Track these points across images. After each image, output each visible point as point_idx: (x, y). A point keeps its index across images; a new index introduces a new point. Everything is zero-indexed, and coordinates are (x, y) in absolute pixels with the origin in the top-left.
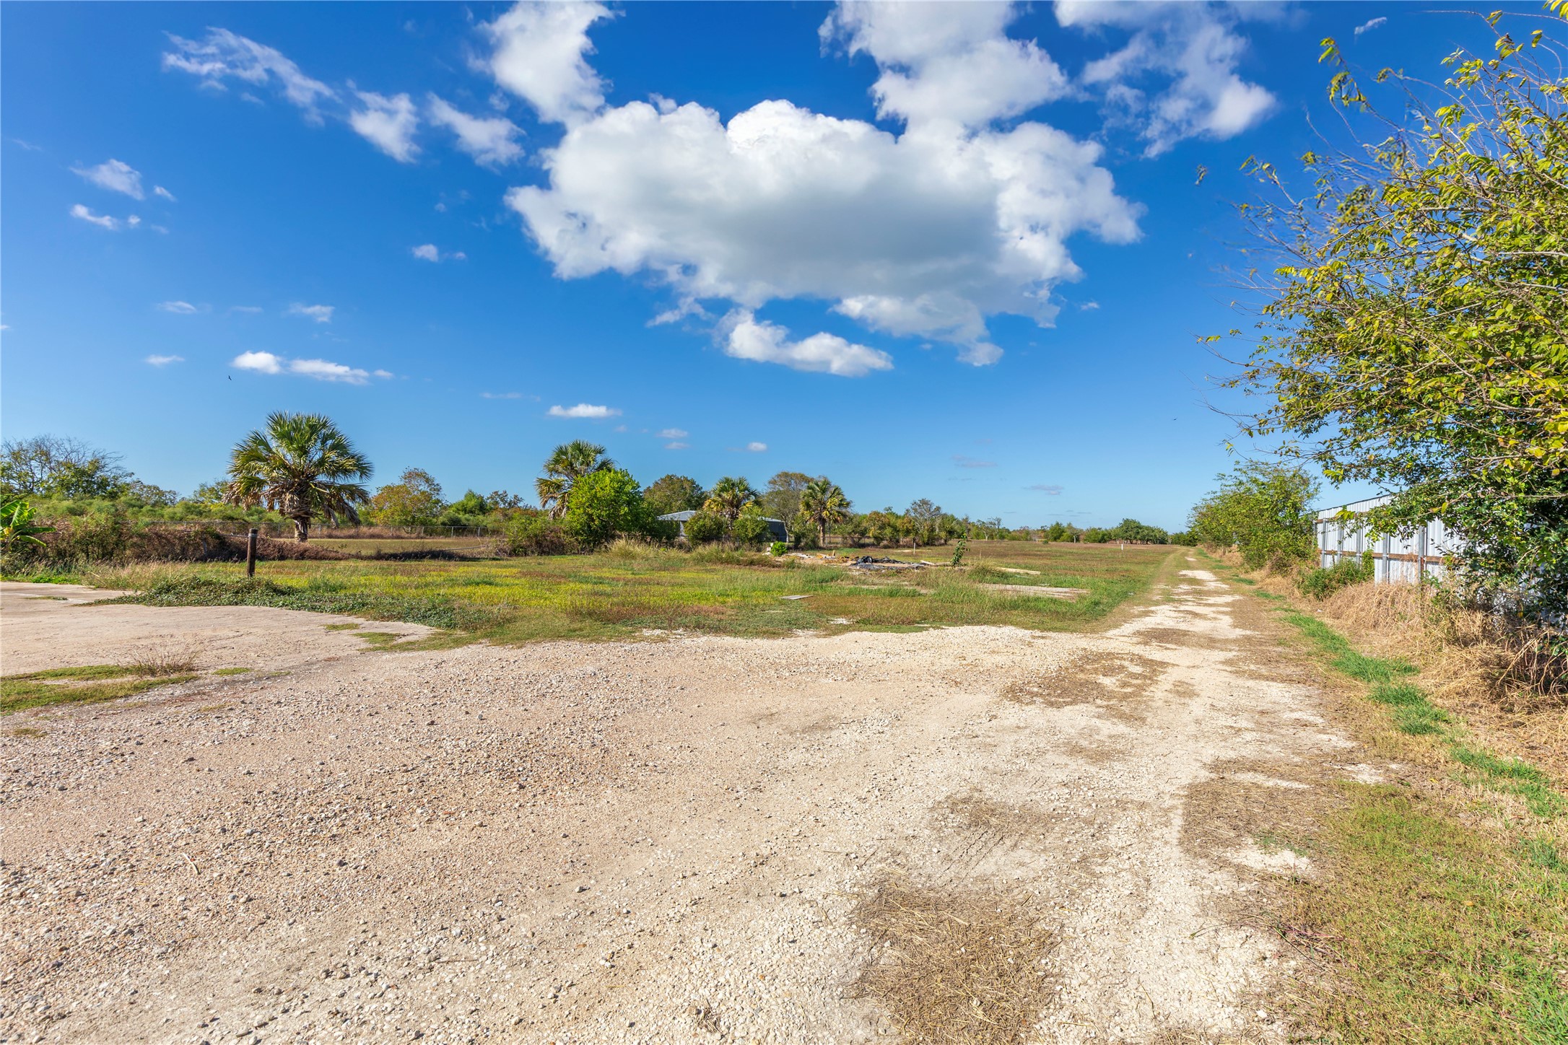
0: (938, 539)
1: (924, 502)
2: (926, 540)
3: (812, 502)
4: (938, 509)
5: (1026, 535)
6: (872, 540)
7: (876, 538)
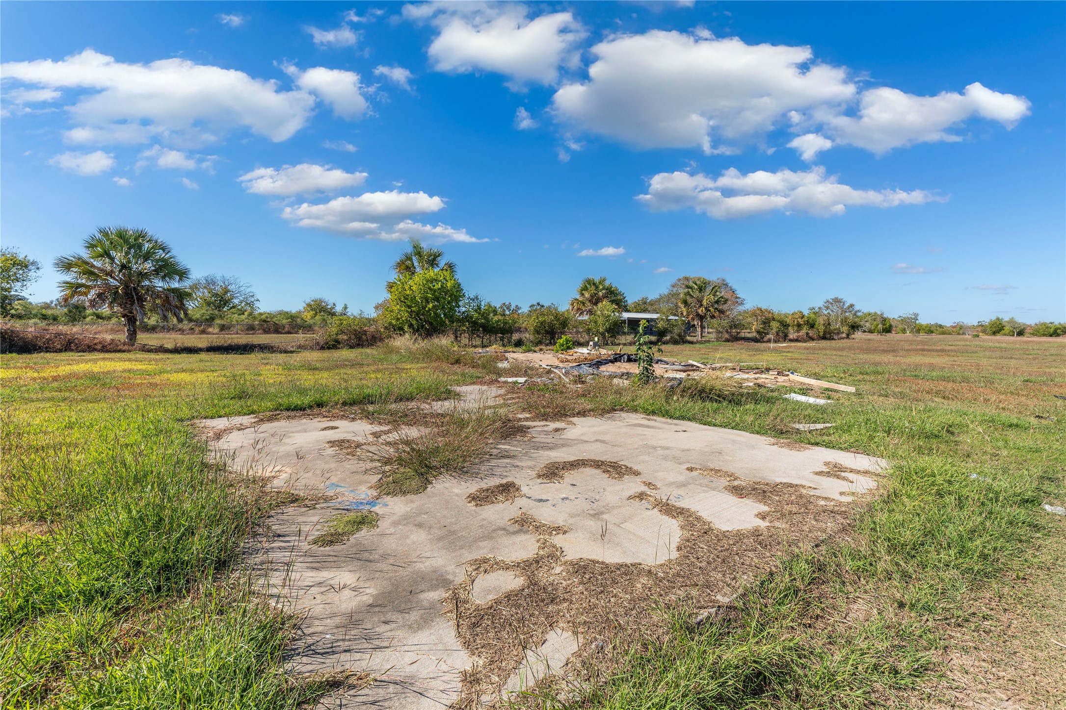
0: (838, 334)
1: (837, 301)
2: (821, 334)
3: (689, 300)
4: (852, 306)
5: (960, 329)
6: (755, 334)
7: (758, 332)
